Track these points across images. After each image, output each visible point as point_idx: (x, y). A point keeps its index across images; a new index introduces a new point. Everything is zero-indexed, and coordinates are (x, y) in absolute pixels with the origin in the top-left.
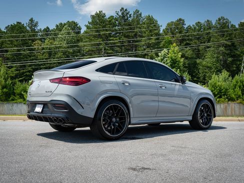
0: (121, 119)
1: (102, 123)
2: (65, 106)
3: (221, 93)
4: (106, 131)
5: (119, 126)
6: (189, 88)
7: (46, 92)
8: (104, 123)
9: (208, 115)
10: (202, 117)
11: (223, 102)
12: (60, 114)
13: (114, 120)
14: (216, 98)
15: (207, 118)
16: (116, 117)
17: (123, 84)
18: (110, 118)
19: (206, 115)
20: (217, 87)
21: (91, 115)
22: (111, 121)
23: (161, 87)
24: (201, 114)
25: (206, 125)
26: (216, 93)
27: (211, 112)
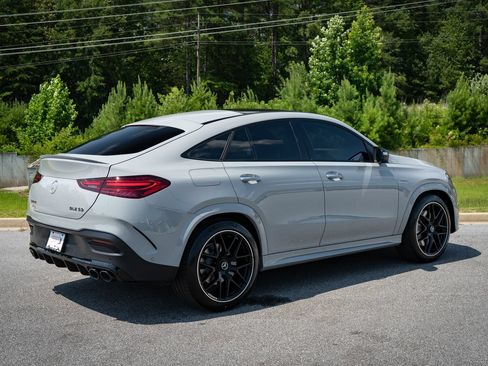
0: (240, 262)
1: (198, 271)
2: (115, 244)
3: (475, 121)
4: (208, 292)
5: (236, 277)
6: (395, 174)
7: (71, 208)
8: (202, 271)
9: (438, 229)
10: (423, 236)
11: (479, 143)
12: (104, 260)
13: (225, 265)
14: (464, 133)
15: (435, 237)
16: (229, 260)
17: (245, 182)
18: (216, 263)
19: (432, 229)
20: (466, 109)
21: (174, 260)
22: (219, 268)
23: (330, 178)
24: (422, 228)
25: (432, 252)
26: (465, 123)
27: (444, 223)
